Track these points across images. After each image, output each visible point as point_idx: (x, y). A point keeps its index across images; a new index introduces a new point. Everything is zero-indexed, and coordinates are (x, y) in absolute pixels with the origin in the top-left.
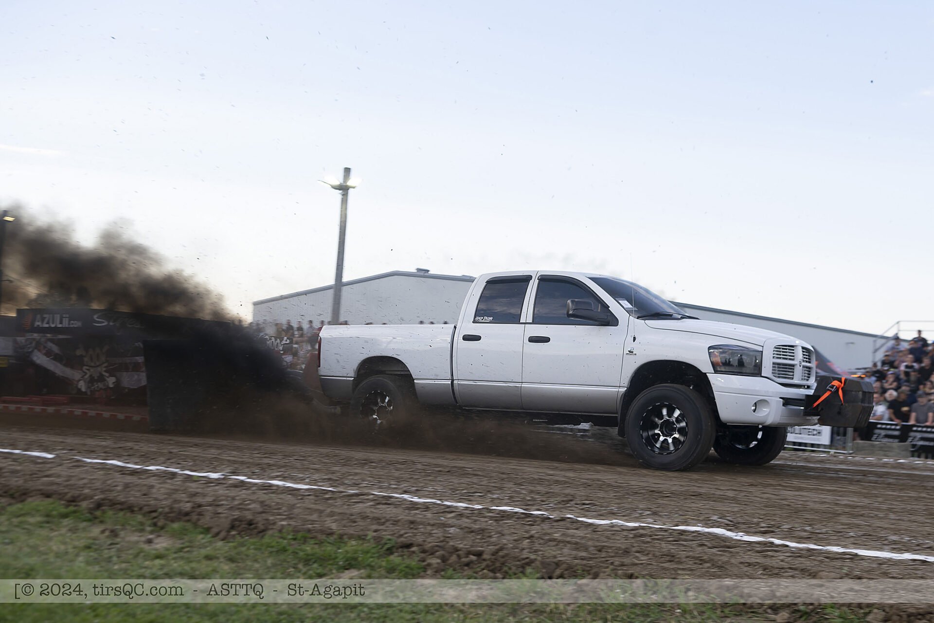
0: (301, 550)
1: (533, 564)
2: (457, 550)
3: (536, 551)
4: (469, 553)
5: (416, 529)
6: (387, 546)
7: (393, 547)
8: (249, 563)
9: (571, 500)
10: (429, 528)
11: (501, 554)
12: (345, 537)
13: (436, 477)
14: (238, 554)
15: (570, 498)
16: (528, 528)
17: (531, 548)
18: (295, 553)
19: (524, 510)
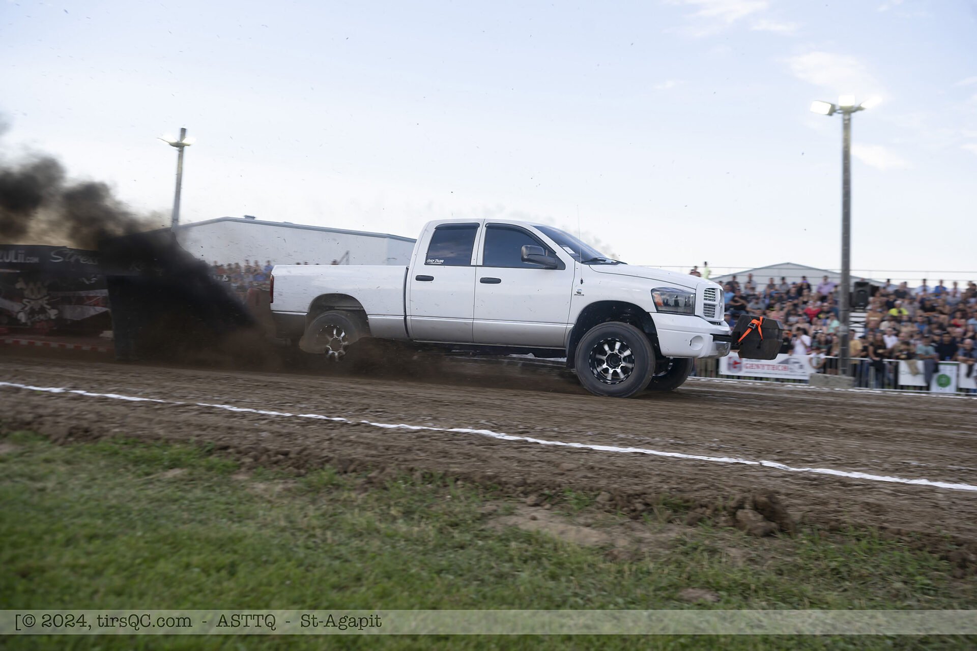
0: (132, 453)
1: (332, 462)
2: (267, 450)
3: (335, 450)
4: (278, 453)
5: (233, 434)
6: (208, 448)
7: (212, 449)
8: (84, 465)
9: (367, 409)
10: (245, 433)
11: (305, 453)
12: (171, 441)
13: (254, 390)
14: (75, 457)
15: (365, 407)
16: (328, 431)
17: (329, 448)
18: (125, 456)
19: (327, 417)
